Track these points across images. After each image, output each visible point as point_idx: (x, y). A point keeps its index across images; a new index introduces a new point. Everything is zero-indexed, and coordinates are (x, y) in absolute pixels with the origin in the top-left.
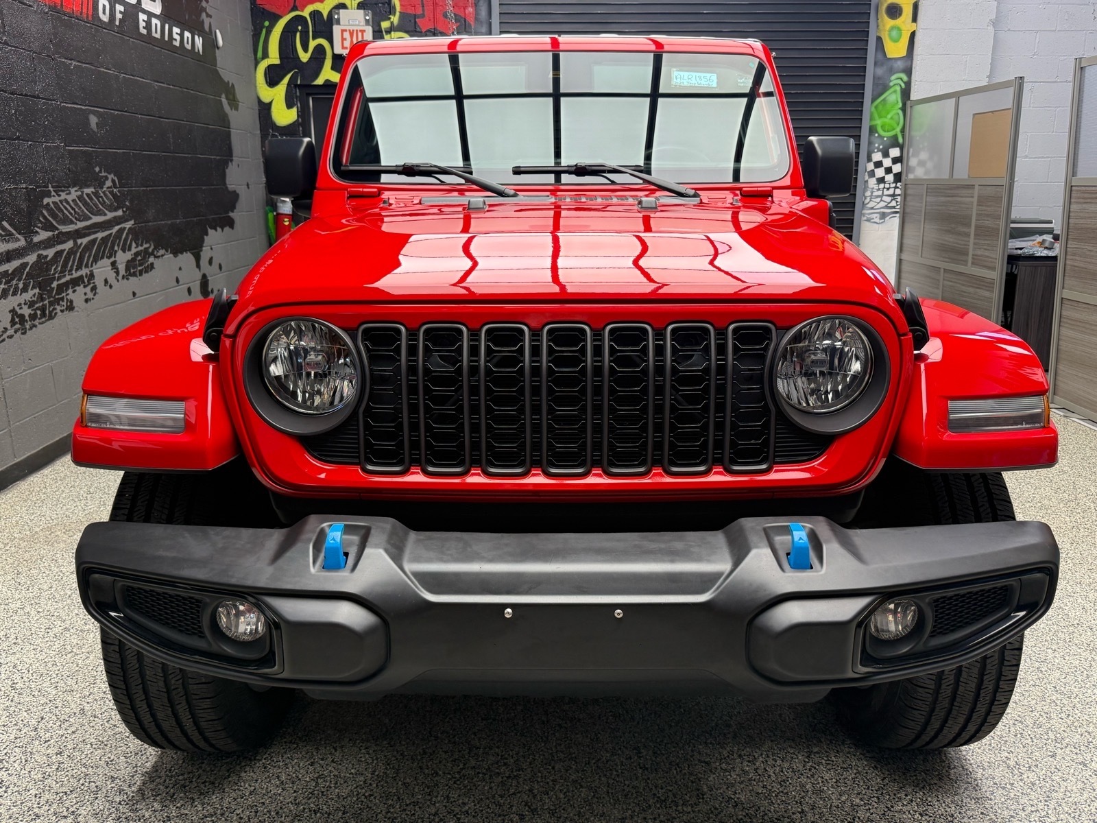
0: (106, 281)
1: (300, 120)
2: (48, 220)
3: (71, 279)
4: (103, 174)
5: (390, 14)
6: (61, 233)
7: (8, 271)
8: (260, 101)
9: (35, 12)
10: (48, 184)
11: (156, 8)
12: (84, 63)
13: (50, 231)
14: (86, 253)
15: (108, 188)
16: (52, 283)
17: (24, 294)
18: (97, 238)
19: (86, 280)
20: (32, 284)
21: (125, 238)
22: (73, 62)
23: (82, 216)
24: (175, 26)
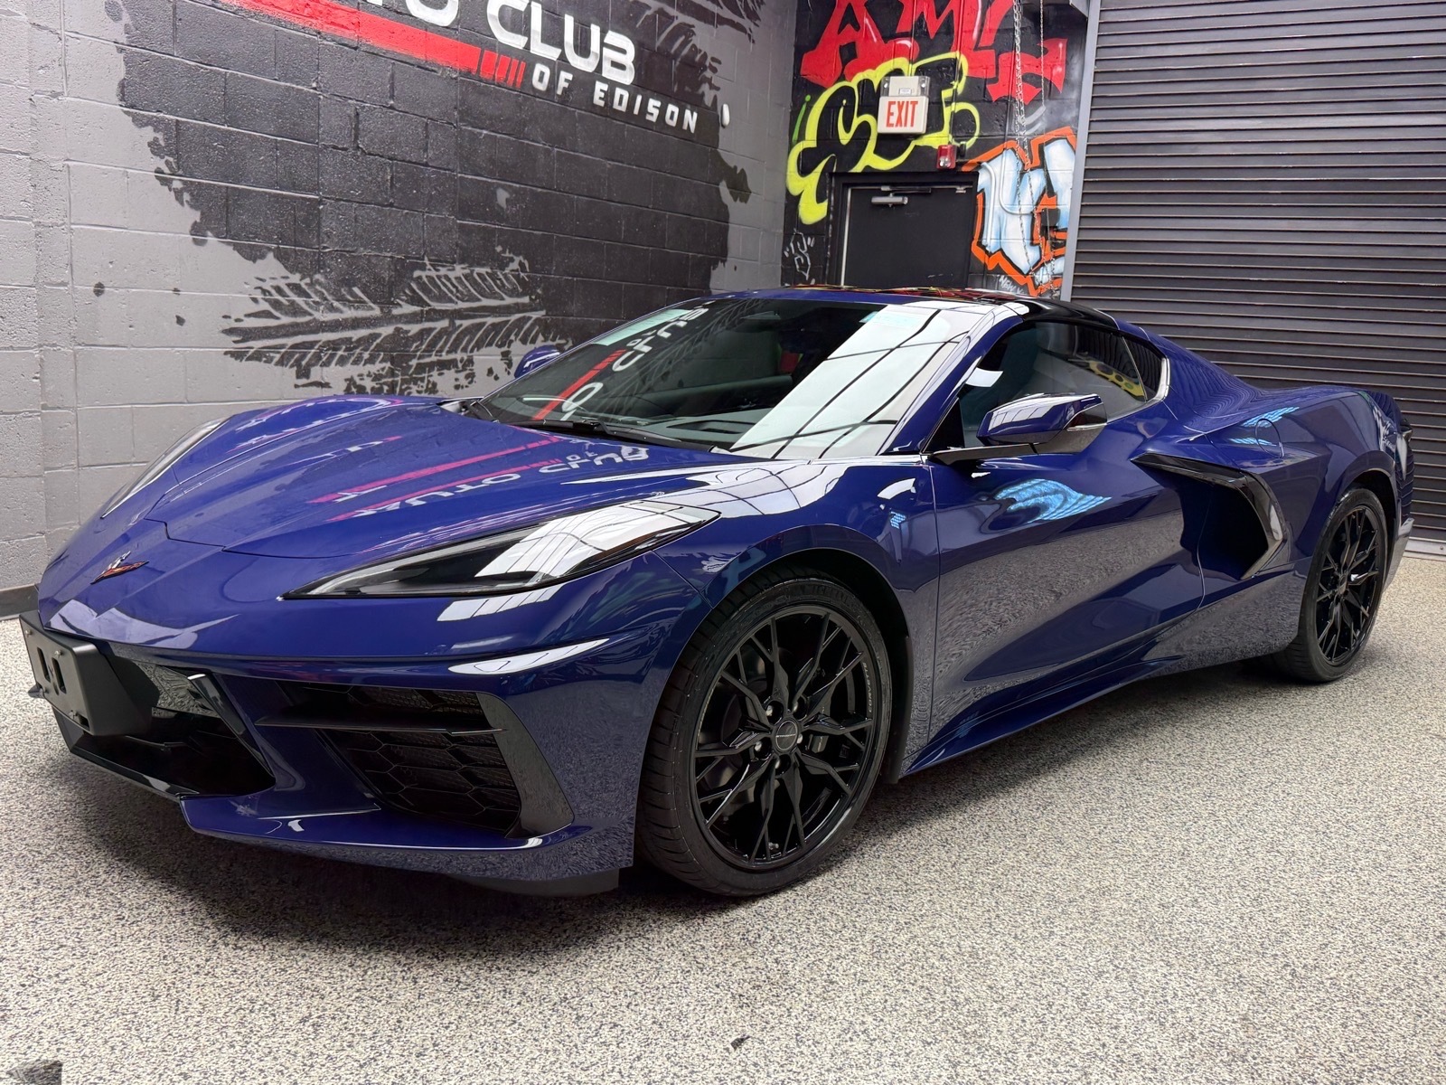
0: (490, 371)
1: (831, 217)
2: (417, 294)
3: (438, 360)
4: (507, 255)
5: (954, 79)
6: (433, 310)
7: (351, 338)
8: (788, 193)
9: (438, 77)
10: (423, 256)
11: (625, 77)
12: (499, 133)
13: (418, 306)
14: (465, 337)
15: (513, 270)
16: (411, 360)
17: (368, 366)
18: (484, 324)
19: (460, 365)
20: (381, 357)
21: (528, 329)
22: (485, 132)
23: (466, 296)
24: (653, 98)
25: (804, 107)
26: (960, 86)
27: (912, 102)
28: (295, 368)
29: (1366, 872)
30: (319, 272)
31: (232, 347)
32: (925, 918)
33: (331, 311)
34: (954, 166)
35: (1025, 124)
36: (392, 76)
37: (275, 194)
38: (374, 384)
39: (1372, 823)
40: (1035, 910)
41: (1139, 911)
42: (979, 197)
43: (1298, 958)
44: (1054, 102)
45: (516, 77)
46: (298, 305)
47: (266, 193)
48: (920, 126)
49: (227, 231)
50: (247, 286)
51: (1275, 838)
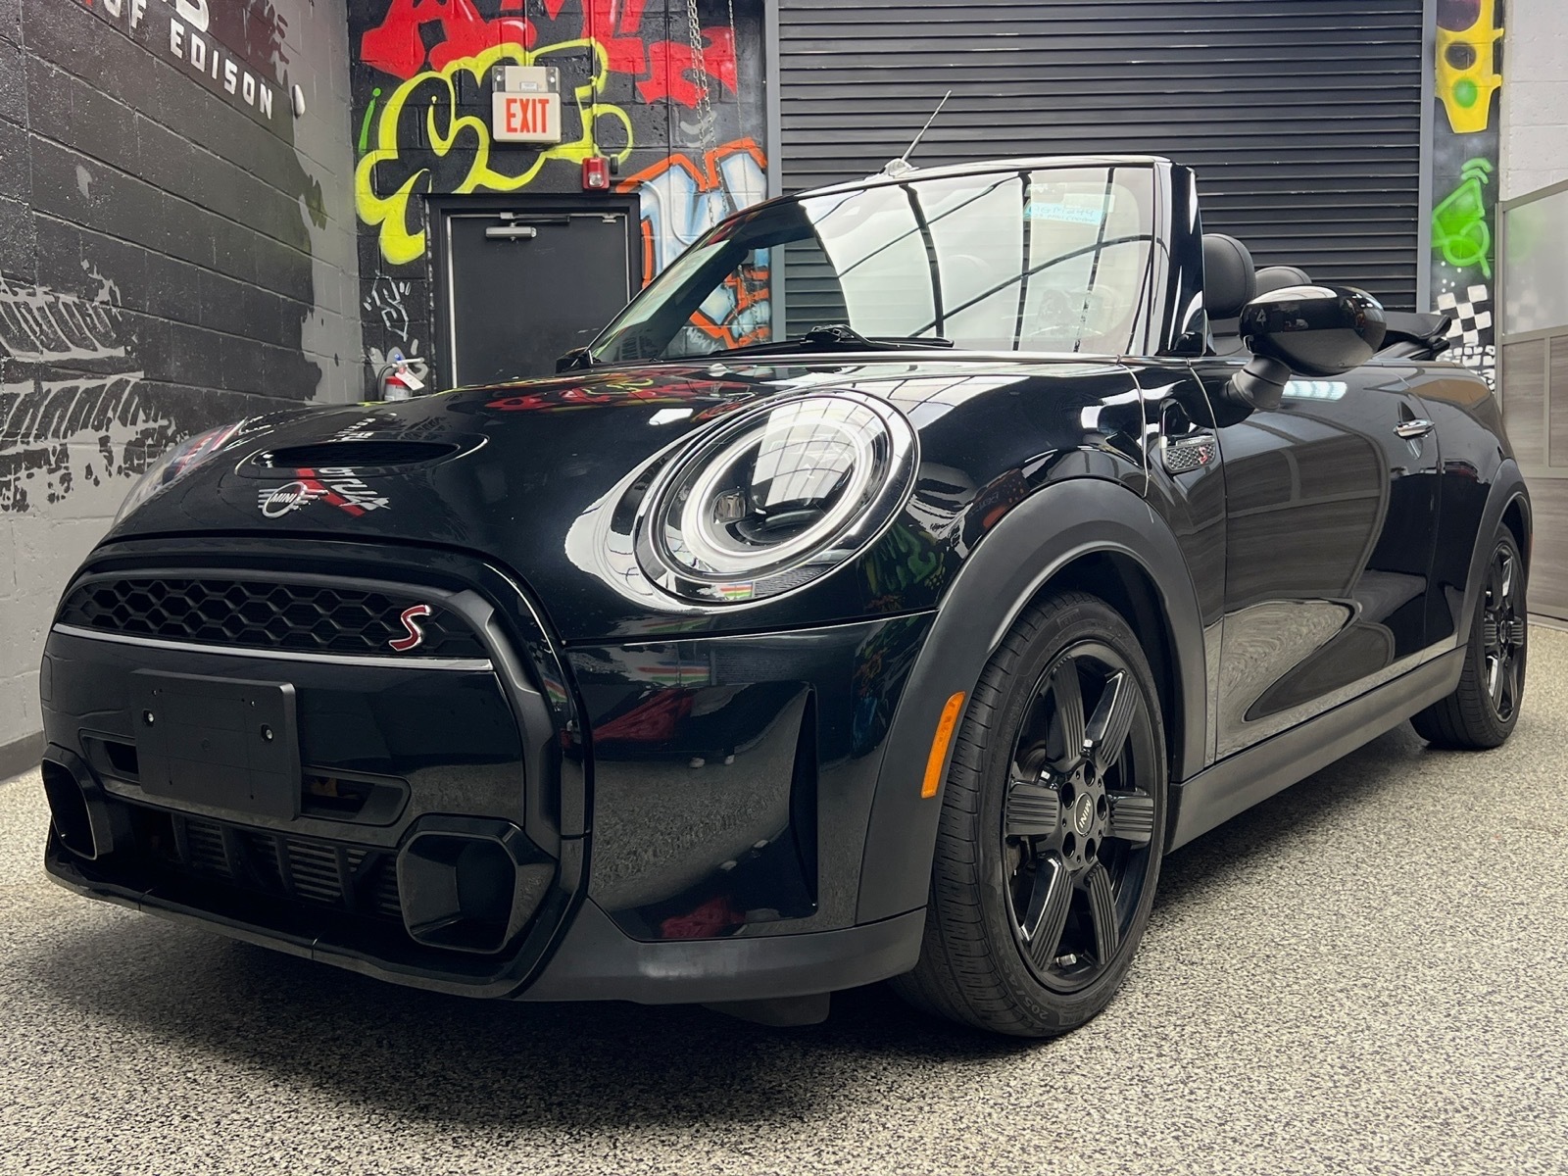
0: (89, 470)
1: (430, 254)
3: (25, 451)
4: (95, 276)
5: (591, 74)
8: (360, 223)
11: (199, 19)
12: (74, 74)
14: (56, 410)
15: (102, 303)
18: (77, 388)
19: (53, 459)
21: (127, 400)
22: (56, 67)
23: (53, 340)
24: (229, 59)
25: (372, 105)
26: (599, 83)
27: (541, 101)
34: (607, 186)
42: (645, 226)
44: (727, 108)
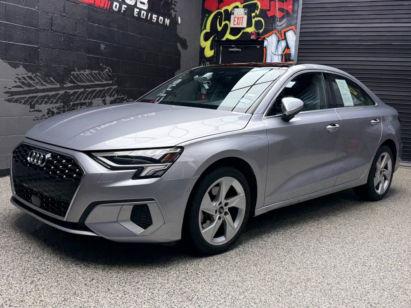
1: (215, 55)
2: (73, 79)
3: (80, 103)
4: (104, 66)
5: (256, 10)
6: (79, 85)
7: (49, 95)
8: (201, 47)
9: (80, 6)
10: (75, 67)
12: (101, 25)
13: (73, 84)
14: (89, 94)
15: (106, 72)
16: (70, 102)
17: (55, 104)
18: (96, 90)
19: (88, 104)
20: (60, 101)
21: (112, 92)
22: (96, 25)
23: (90, 80)
24: (154, 14)
25: (206, 18)
26: (258, 12)
27: (242, 17)
28: (30, 105)
29: (394, 272)
30: (38, 72)
31: (7, 98)
32: (249, 290)
33: (42, 86)
34: (256, 39)
35: (279, 25)
36: (64, 6)
37: (23, 45)
38: (57, 111)
39: (396, 256)
40: (286, 286)
41: (320, 286)
42: (265, 49)
43: (373, 300)
44: (289, 18)
45: (107, 6)
46: (30, 83)
47: (19, 44)
48: (244, 25)
49: (6, 58)
50: (13, 77)
51: (365, 261)
